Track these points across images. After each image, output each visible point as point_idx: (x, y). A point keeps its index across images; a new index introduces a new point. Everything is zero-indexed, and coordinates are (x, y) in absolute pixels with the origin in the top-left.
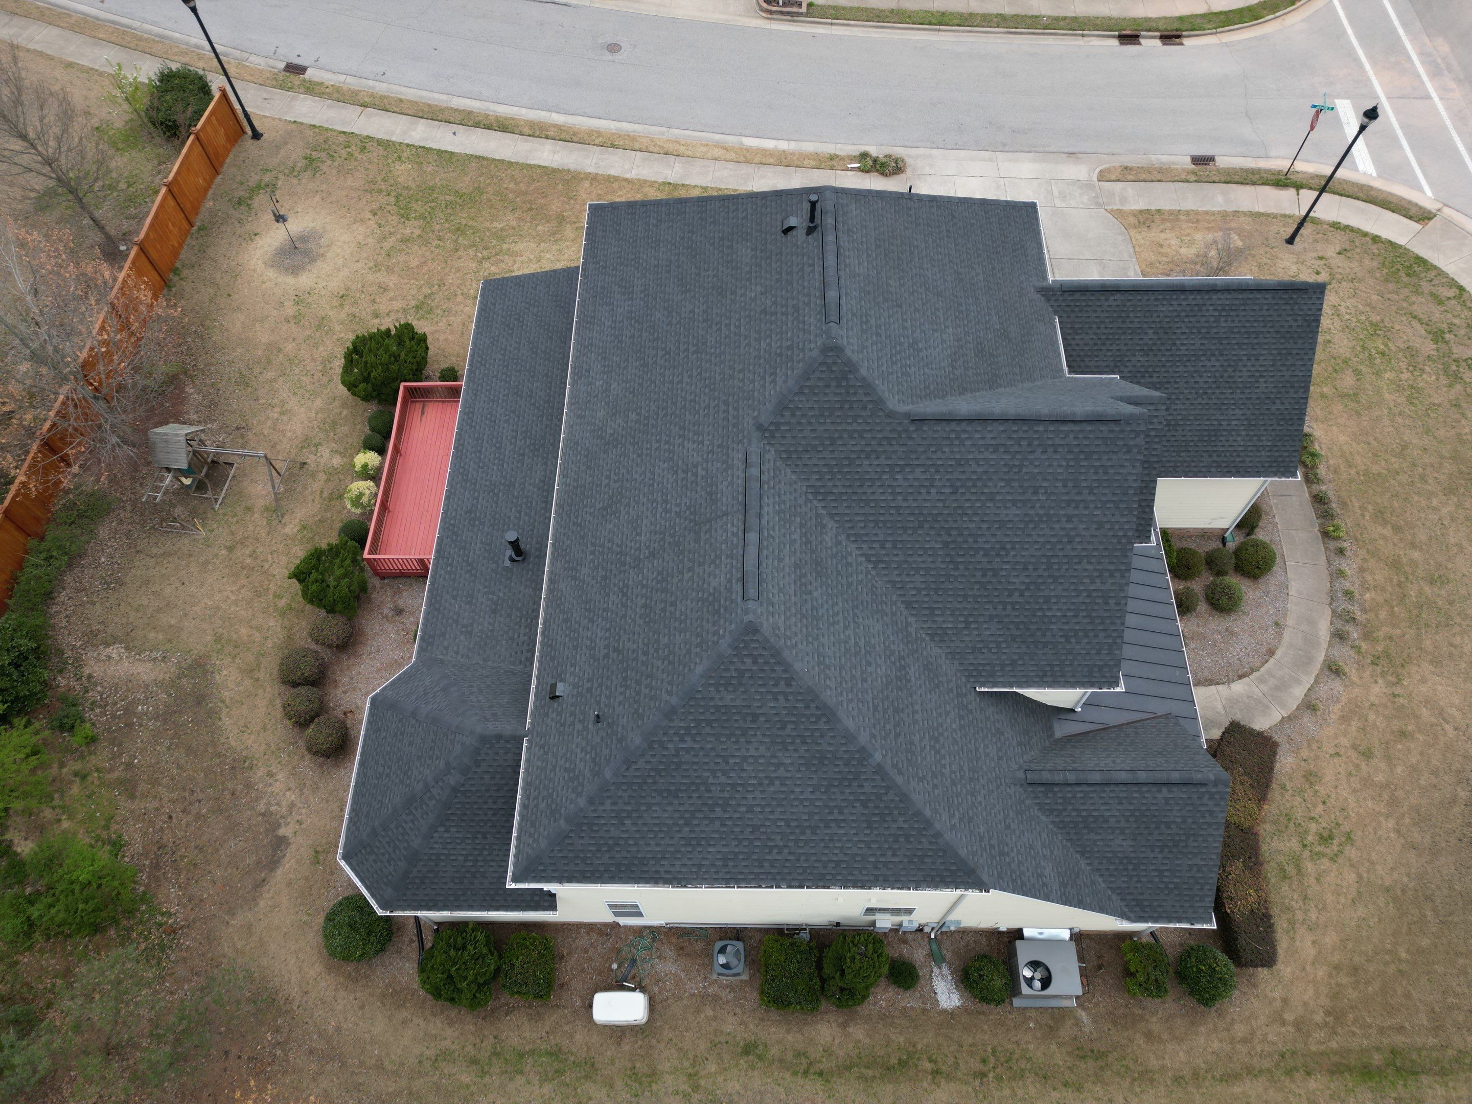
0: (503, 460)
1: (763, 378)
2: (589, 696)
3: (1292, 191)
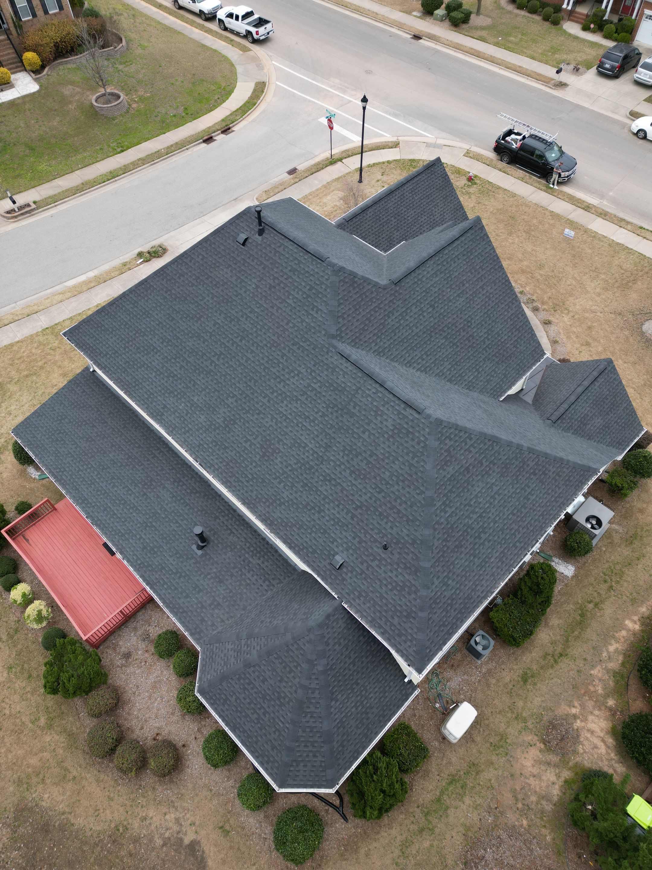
0: (135, 506)
1: (309, 314)
2: (364, 545)
3: (339, 163)
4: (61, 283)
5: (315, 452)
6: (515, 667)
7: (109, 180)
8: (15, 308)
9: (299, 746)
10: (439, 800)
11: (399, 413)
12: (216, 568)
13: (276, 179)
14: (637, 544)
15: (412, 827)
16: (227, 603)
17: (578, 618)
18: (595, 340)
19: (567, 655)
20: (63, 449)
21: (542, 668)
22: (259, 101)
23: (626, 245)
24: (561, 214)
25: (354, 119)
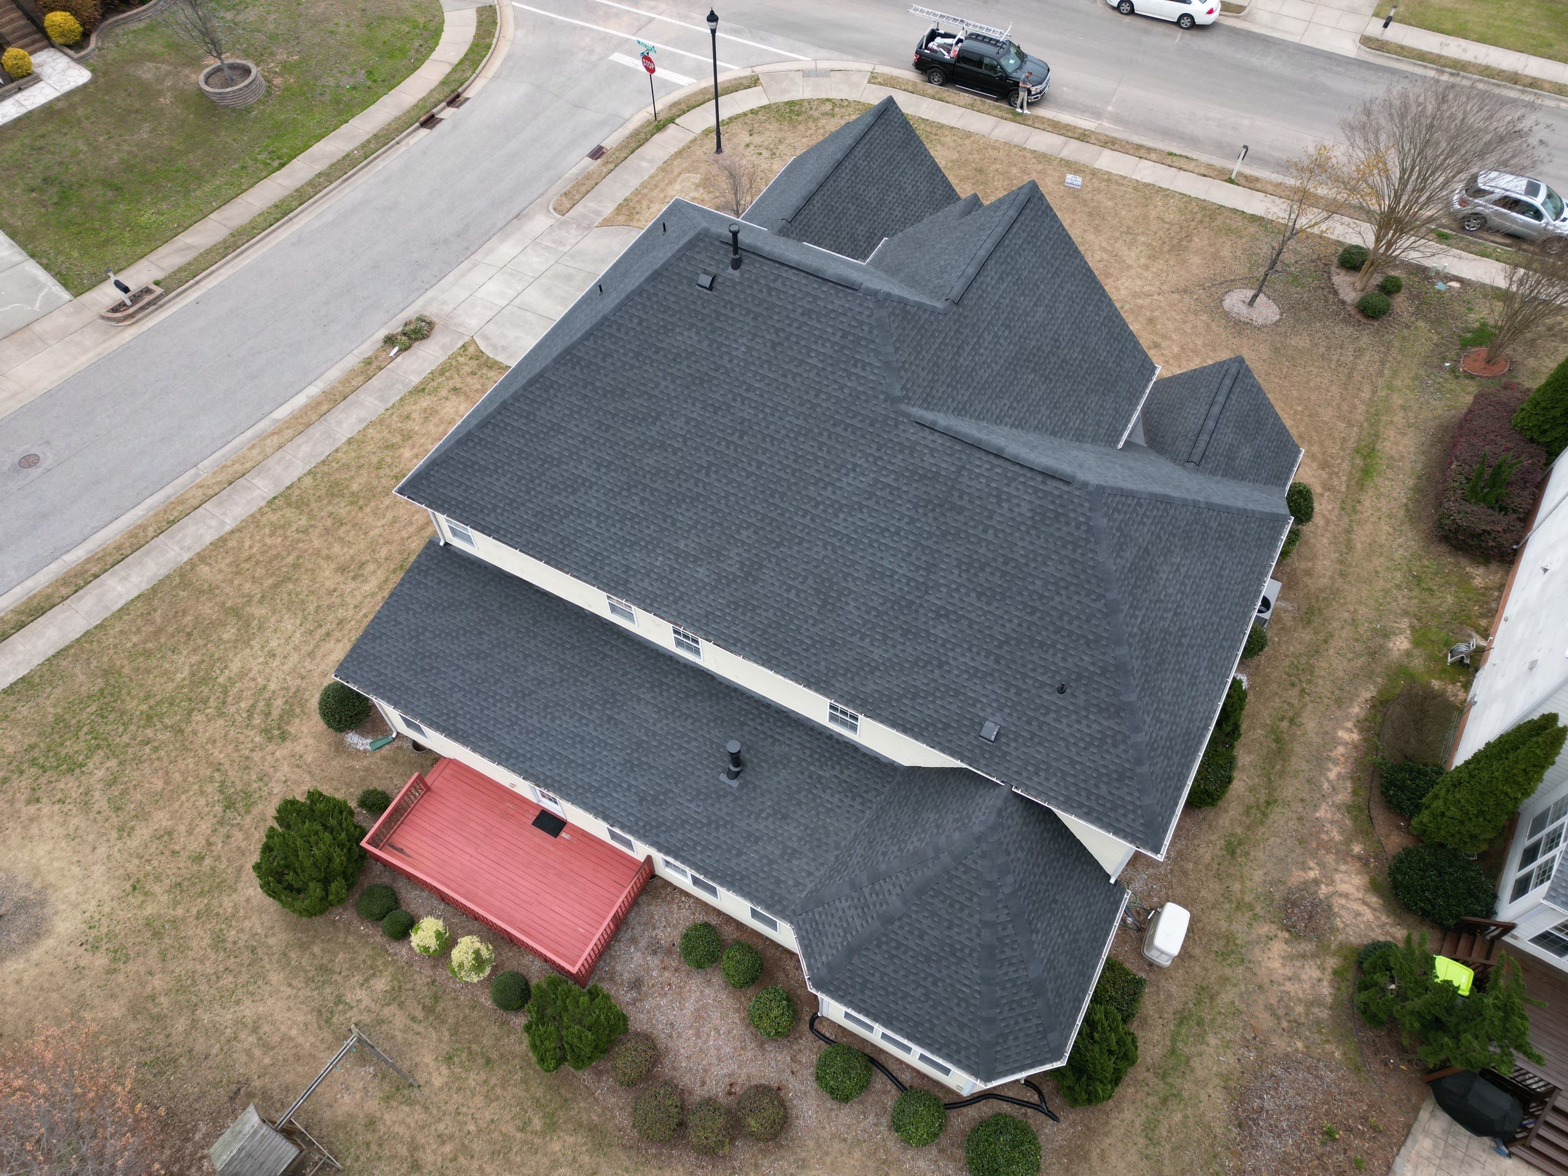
3: (672, 127)
4: (265, 416)
5: (910, 579)
6: (1213, 838)
7: (278, 220)
8: (197, 475)
9: (1001, 1012)
10: (1173, 1051)
11: (1036, 490)
12: (770, 799)
13: (574, 170)
14: (1317, 621)
15: (1150, 1100)
16: (808, 846)
17: (1274, 746)
18: (1164, 337)
19: (1276, 801)
20: (441, 682)
21: (1249, 828)
22: (495, 40)
23: (1158, 184)
24: (1049, 152)
25: (668, 48)
